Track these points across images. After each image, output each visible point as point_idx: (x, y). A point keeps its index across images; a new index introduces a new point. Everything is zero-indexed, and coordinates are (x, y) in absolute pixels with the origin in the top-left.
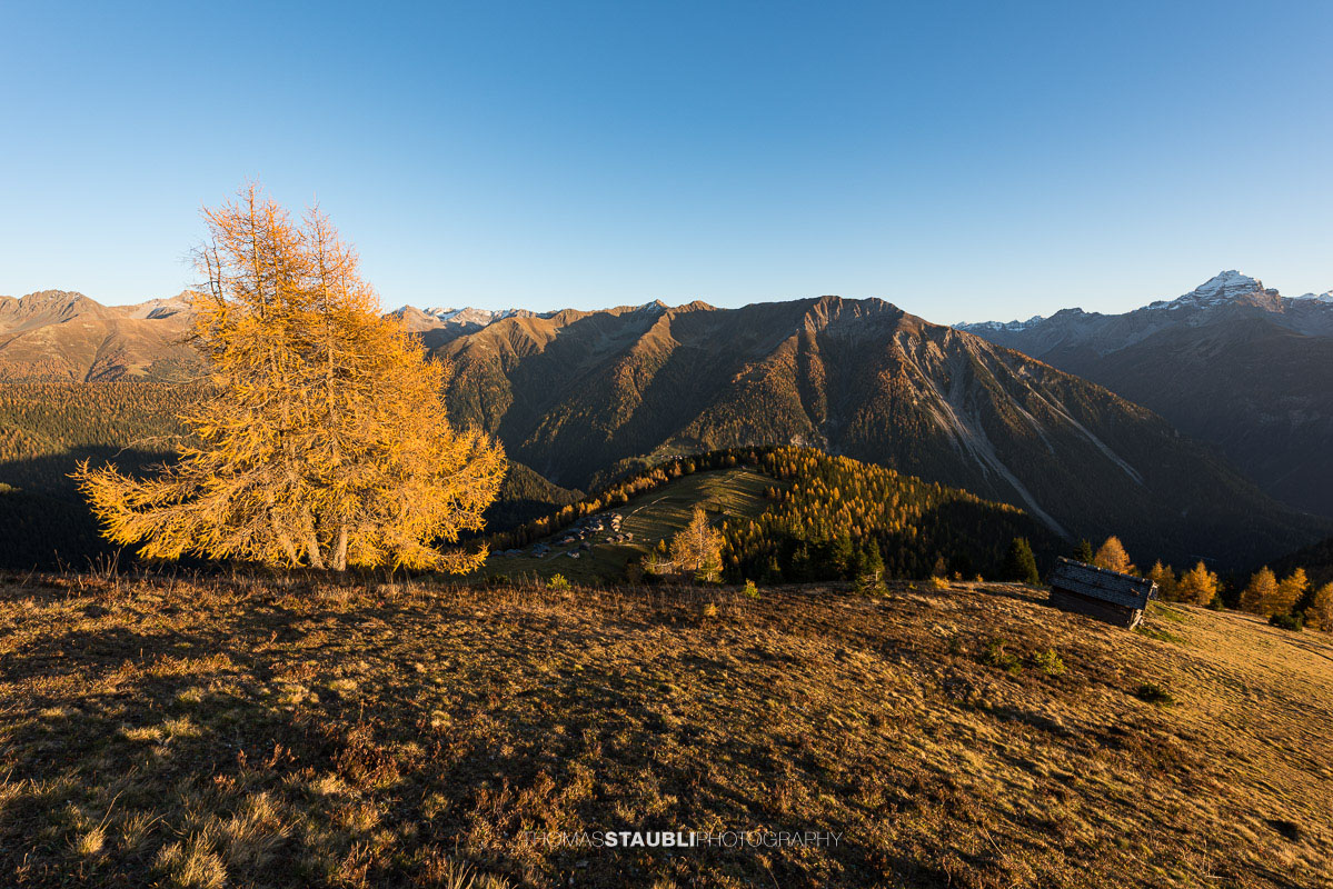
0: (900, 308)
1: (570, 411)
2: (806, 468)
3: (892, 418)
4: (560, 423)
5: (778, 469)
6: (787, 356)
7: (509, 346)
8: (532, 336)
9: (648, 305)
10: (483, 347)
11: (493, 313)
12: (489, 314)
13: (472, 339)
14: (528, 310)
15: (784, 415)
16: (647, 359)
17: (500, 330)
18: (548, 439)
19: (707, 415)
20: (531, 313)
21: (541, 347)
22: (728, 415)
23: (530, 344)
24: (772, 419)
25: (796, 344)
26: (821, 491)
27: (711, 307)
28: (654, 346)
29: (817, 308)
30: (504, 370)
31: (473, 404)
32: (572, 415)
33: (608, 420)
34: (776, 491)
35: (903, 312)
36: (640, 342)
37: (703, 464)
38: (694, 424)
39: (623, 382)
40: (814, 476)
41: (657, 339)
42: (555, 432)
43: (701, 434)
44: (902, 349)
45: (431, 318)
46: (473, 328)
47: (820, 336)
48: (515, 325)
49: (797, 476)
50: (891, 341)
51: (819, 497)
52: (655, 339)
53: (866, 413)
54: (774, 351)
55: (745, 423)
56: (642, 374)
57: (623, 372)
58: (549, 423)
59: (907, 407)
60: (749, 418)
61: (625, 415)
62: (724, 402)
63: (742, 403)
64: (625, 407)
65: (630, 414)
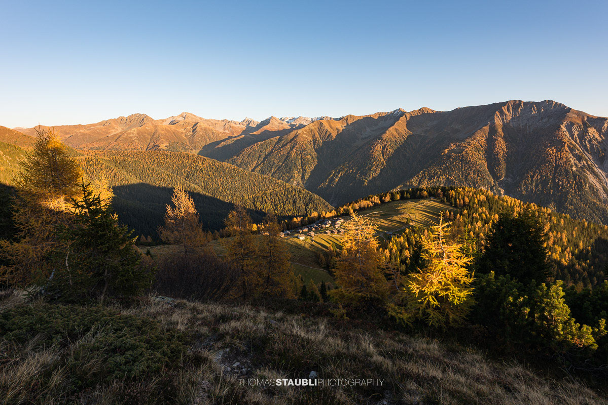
0: (568, 106)
1: (345, 169)
2: (476, 201)
3: (554, 177)
4: (340, 175)
5: (455, 200)
6: (481, 138)
7: (317, 135)
8: (329, 129)
9: (394, 111)
10: (305, 136)
11: (312, 119)
12: (310, 120)
13: (300, 131)
14: (329, 116)
15: (474, 174)
16: (391, 141)
17: (314, 127)
18: (333, 184)
19: (424, 173)
20: (331, 118)
21: (334, 135)
22: (437, 173)
23: (328, 134)
24: (466, 177)
25: (487, 131)
26: (484, 216)
27: (433, 111)
28: (395, 134)
29: (504, 109)
30: (314, 147)
31: (298, 164)
32: (347, 171)
33: (365, 175)
34: (450, 213)
35: (570, 109)
36: (387, 132)
37: (405, 195)
38: (416, 178)
39: (376, 154)
40: (481, 206)
41: (399, 130)
42: (337, 180)
43: (419, 184)
44: (567, 134)
45: (282, 122)
46: (301, 126)
47: (505, 127)
48: (321, 124)
49: (468, 205)
50: (559, 128)
51: (482, 219)
52: (396, 130)
53: (534, 174)
54: (471, 135)
55: (448, 178)
56: (387, 150)
57: (376, 148)
58: (334, 175)
59: (567, 171)
61: (376, 172)
62: (435, 166)
63: (447, 167)
64: (376, 167)
65: (378, 172)
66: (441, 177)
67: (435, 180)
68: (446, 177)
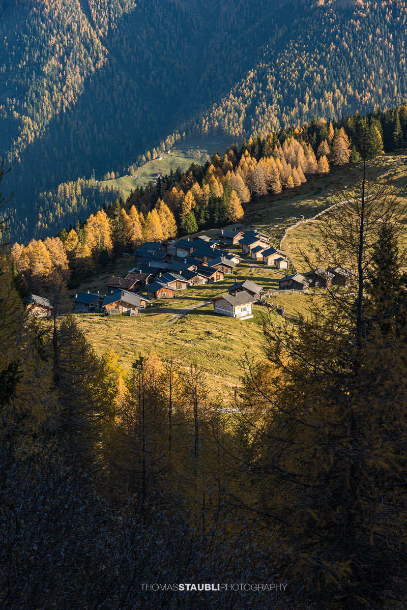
19: (261, 78)
22: (310, 79)
38: (232, 101)
43: (247, 126)
55: (351, 99)
60: (360, 88)
61: (63, 80)
62: (300, 50)
63: (344, 51)
64: (61, 60)
65: (75, 78)
66: (328, 95)
67: (306, 108)
68: (345, 93)
